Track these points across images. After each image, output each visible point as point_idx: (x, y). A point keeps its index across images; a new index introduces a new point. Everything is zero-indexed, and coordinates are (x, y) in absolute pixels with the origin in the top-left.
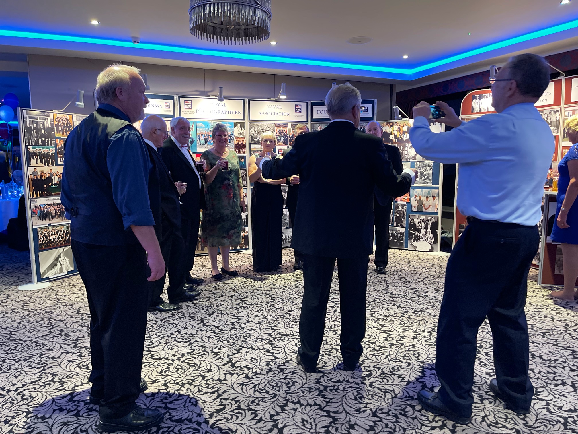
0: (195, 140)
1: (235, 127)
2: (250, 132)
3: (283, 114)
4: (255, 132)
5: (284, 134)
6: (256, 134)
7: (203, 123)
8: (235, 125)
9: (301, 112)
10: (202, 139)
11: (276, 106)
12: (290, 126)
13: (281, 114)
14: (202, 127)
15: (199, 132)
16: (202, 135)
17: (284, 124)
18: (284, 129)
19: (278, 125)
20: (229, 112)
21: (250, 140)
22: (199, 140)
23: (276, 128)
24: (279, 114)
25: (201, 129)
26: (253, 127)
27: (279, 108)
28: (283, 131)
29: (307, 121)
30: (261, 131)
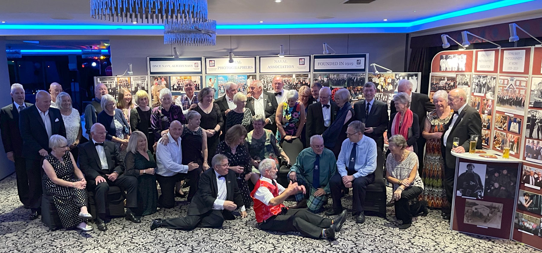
0: (217, 90)
1: (248, 79)
3: (288, 67)
4: (264, 82)
5: (289, 83)
7: (223, 77)
8: (248, 77)
9: (304, 64)
10: (222, 88)
11: (283, 60)
12: (294, 76)
13: (287, 67)
14: (222, 80)
15: (220, 84)
16: (222, 86)
17: (289, 75)
18: (289, 79)
20: (244, 67)
22: (220, 90)
24: (285, 67)
25: (222, 81)
26: (263, 78)
27: (285, 62)
28: (288, 80)
29: (310, 71)
30: (269, 81)
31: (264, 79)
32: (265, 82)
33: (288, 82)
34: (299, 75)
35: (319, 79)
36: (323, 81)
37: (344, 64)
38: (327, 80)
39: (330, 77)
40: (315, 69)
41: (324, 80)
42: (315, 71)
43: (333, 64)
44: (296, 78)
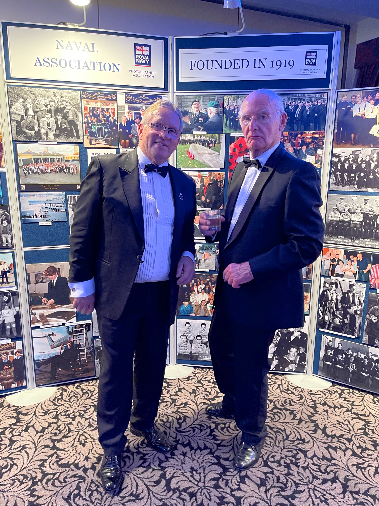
2: (12, 110)
3: (102, 67)
6: (30, 118)
9: (149, 64)
11: (83, 44)
12: (121, 98)
13: (97, 67)
17: (107, 94)
18: (105, 107)
19: (90, 96)
21: (15, 131)
23: (85, 104)
24: (91, 67)
26: (20, 96)
27: (91, 48)
28: (103, 109)
29: (165, 88)
30: (44, 108)
31: (25, 100)
32: (31, 112)
33: (104, 116)
34: (137, 96)
35: (194, 110)
36: (206, 117)
37: (268, 64)
38: (218, 114)
39: (225, 105)
40: (181, 80)
41: (207, 115)
42: (181, 86)
43: (234, 64)
44: (126, 106)
